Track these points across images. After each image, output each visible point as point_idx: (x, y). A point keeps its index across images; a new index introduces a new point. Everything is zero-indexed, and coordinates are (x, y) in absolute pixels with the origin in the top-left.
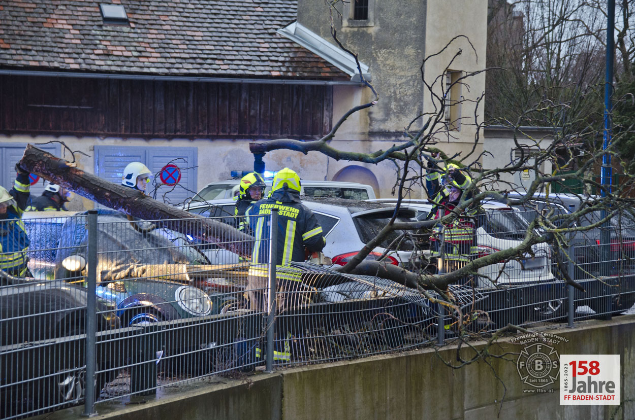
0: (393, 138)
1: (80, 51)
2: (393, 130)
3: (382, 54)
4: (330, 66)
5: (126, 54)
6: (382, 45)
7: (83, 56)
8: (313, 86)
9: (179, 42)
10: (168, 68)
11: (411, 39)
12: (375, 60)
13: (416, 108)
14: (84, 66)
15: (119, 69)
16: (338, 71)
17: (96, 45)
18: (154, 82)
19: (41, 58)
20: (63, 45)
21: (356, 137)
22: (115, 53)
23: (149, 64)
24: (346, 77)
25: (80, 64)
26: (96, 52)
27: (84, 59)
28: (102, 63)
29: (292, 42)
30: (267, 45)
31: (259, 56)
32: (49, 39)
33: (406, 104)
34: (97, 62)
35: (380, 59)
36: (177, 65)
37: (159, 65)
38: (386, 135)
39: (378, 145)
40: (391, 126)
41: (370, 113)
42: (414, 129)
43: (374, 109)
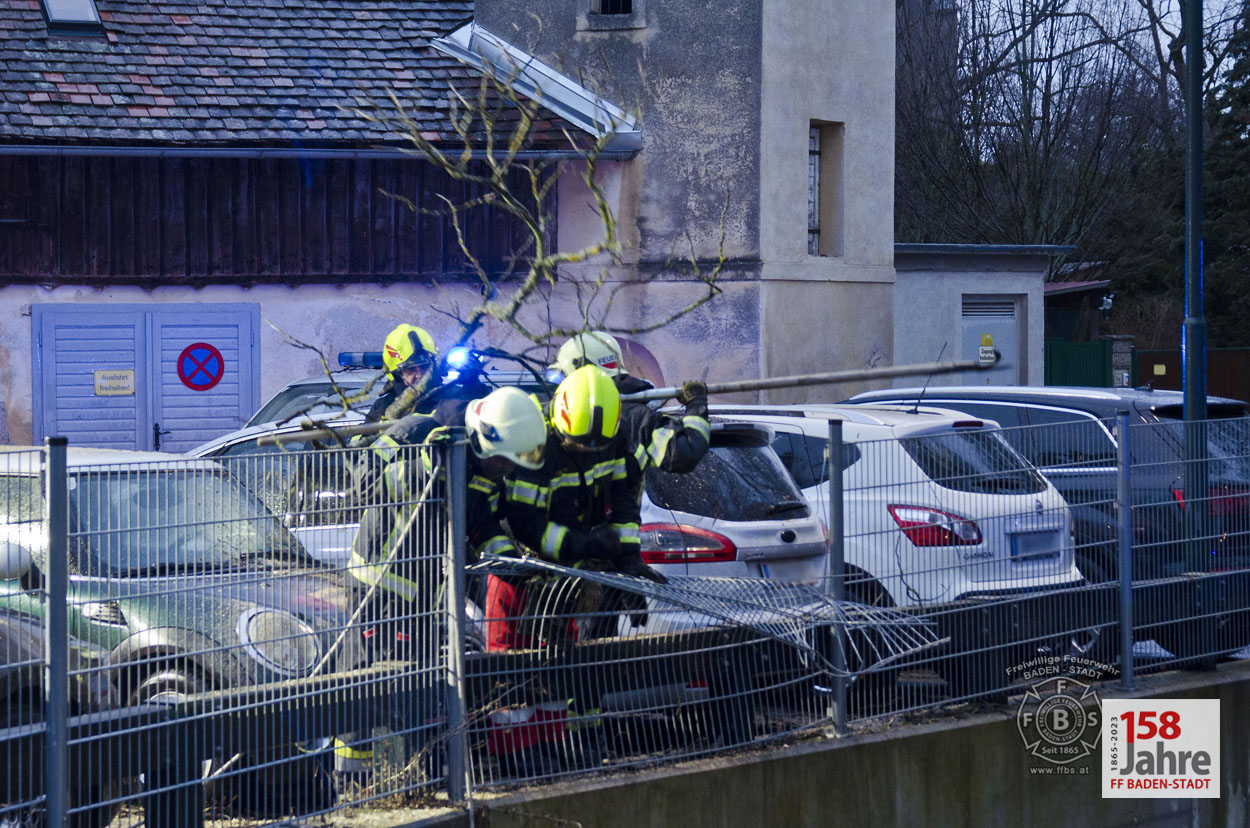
2: (693, 257)
3: (664, 90)
4: (549, 117)
5: (99, 100)
6: (665, 67)
7: (6, 107)
9: (214, 72)
10: (192, 130)
11: (728, 54)
12: (647, 102)
13: (744, 207)
14: (8, 129)
15: (84, 134)
17: (33, 82)
22: (75, 99)
23: (150, 122)
24: (586, 141)
26: (35, 97)
28: (47, 121)
29: (465, 67)
30: (407, 74)
33: (721, 198)
34: (37, 121)
35: (662, 100)
36: (211, 124)
37: (173, 123)
38: (678, 267)
39: (662, 289)
40: (687, 248)
41: (641, 220)
42: (740, 253)
43: (651, 211)
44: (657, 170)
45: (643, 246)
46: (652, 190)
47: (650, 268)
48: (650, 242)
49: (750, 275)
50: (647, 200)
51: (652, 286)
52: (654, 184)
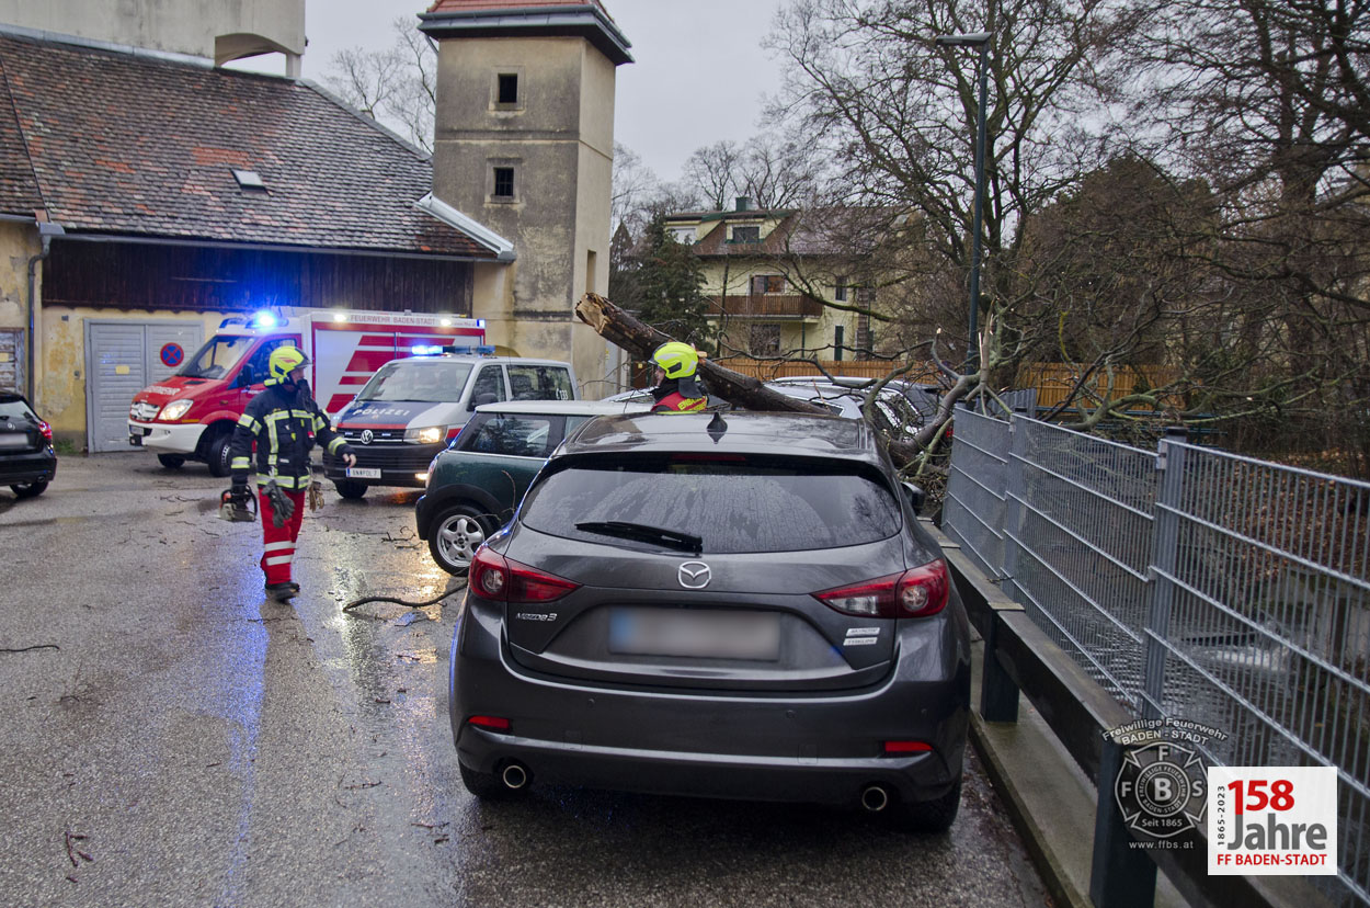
0: (541, 318)
1: (226, 219)
2: (540, 310)
3: (528, 233)
4: (475, 243)
5: (274, 224)
6: (529, 222)
7: (231, 225)
8: (454, 262)
9: (321, 213)
10: (320, 240)
11: (560, 217)
12: (520, 237)
13: (566, 288)
14: (236, 236)
15: (271, 240)
16: (485, 248)
17: (241, 213)
18: (310, 255)
19: (191, 227)
20: (208, 213)
21: (500, 316)
22: (263, 222)
23: (300, 236)
24: (493, 255)
25: (231, 233)
26: (244, 221)
27: (234, 228)
28: (253, 233)
29: (431, 217)
30: (407, 218)
31: (404, 230)
32: (192, 207)
33: (555, 284)
34: (248, 232)
35: (526, 238)
36: (328, 237)
37: (310, 237)
38: (533, 314)
39: (524, 324)
40: (538, 305)
41: (515, 292)
42: (563, 309)
43: (520, 288)
44: (523, 269)
45: (515, 304)
46: (521, 278)
47: (518, 314)
48: (519, 302)
49: (568, 319)
50: (518, 283)
51: (519, 323)
52: (522, 276)
